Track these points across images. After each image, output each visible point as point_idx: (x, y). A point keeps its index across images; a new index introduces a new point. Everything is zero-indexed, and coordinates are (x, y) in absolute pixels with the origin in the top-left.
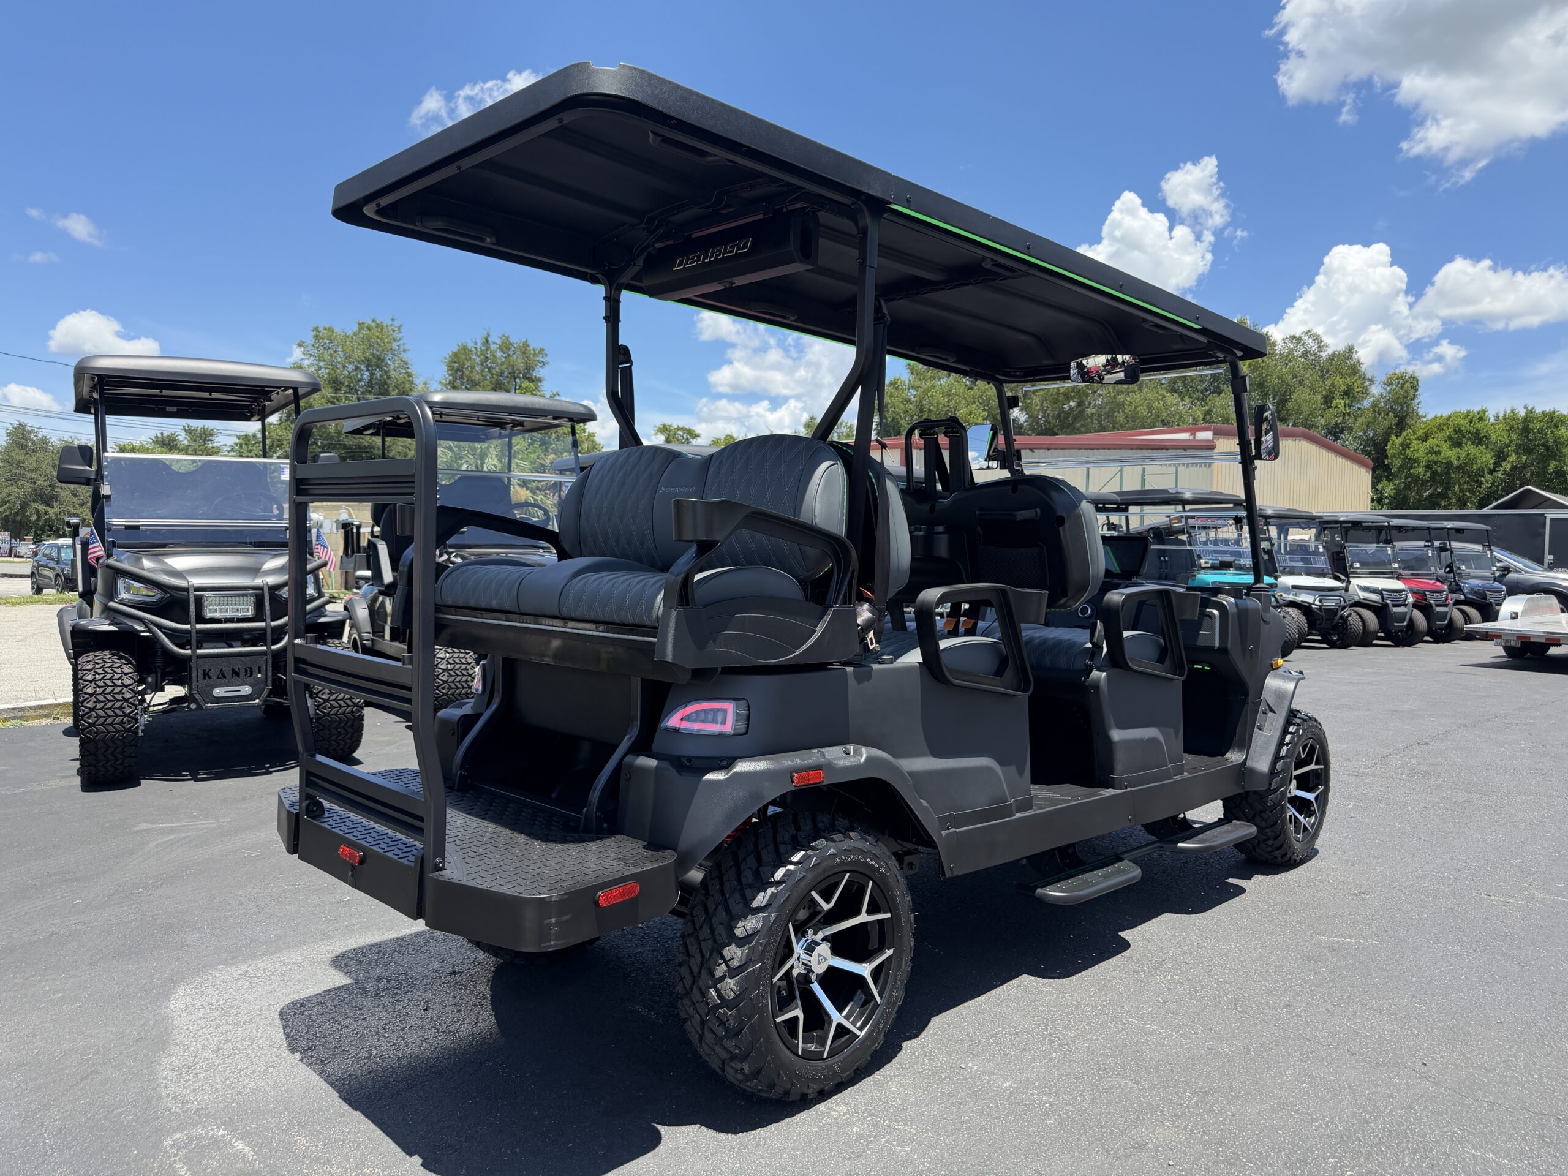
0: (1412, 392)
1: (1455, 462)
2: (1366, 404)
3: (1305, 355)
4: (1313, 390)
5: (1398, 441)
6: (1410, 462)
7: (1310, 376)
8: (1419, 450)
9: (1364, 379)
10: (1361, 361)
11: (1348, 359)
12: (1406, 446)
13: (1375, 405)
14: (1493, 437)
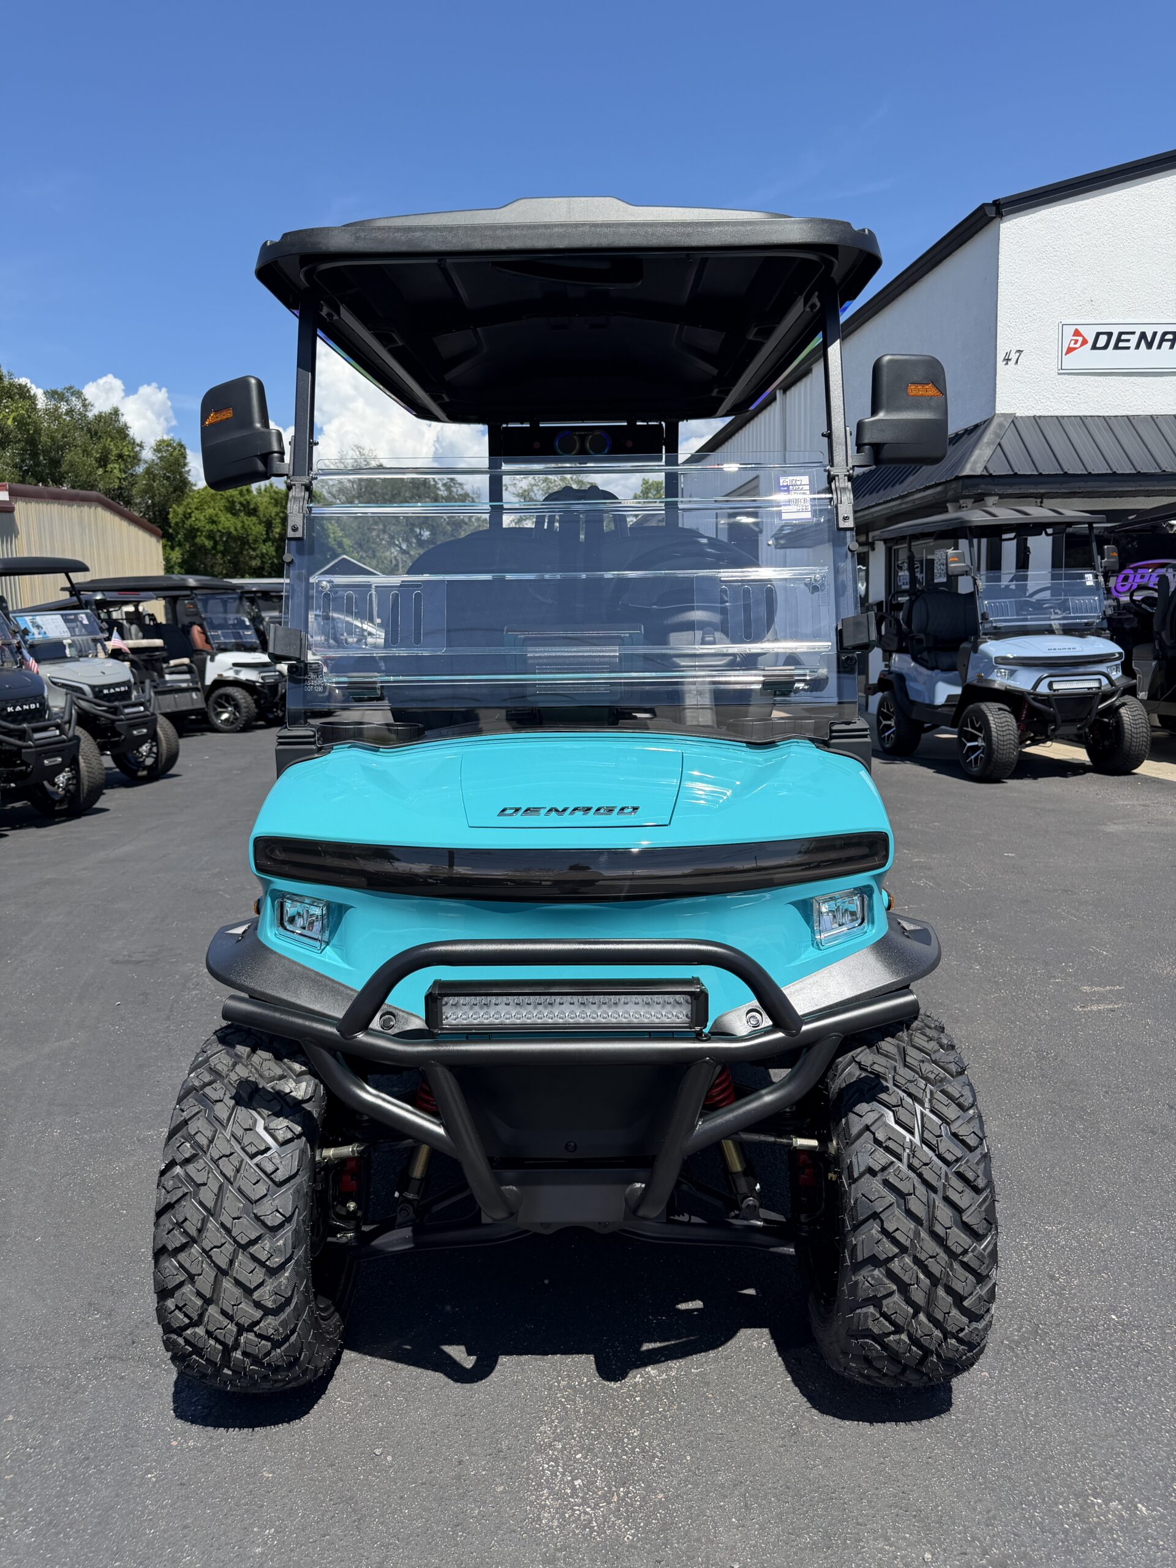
0: (181, 460)
1: (234, 533)
2: (140, 469)
3: (70, 412)
4: (86, 452)
5: (180, 510)
6: (192, 533)
7: (79, 437)
8: (199, 519)
9: (134, 443)
10: (128, 425)
11: (116, 421)
12: (187, 516)
13: (148, 471)
14: (261, 508)
